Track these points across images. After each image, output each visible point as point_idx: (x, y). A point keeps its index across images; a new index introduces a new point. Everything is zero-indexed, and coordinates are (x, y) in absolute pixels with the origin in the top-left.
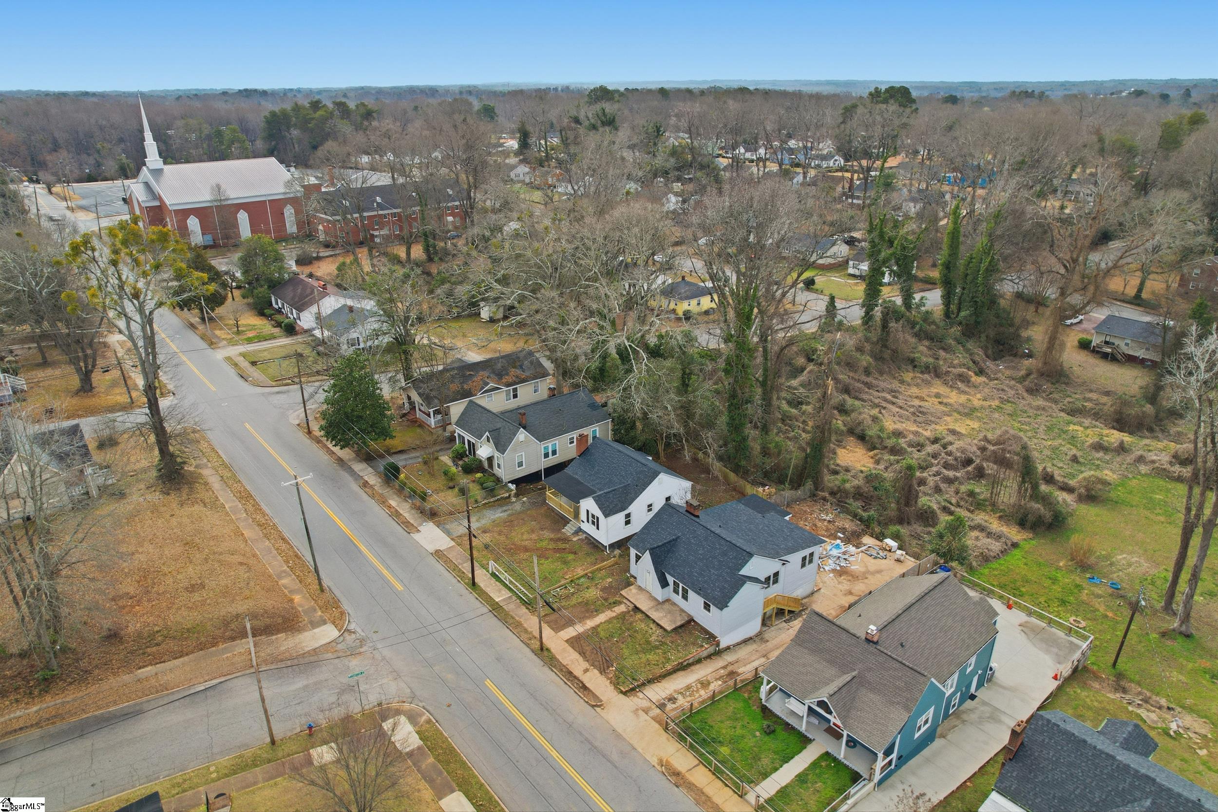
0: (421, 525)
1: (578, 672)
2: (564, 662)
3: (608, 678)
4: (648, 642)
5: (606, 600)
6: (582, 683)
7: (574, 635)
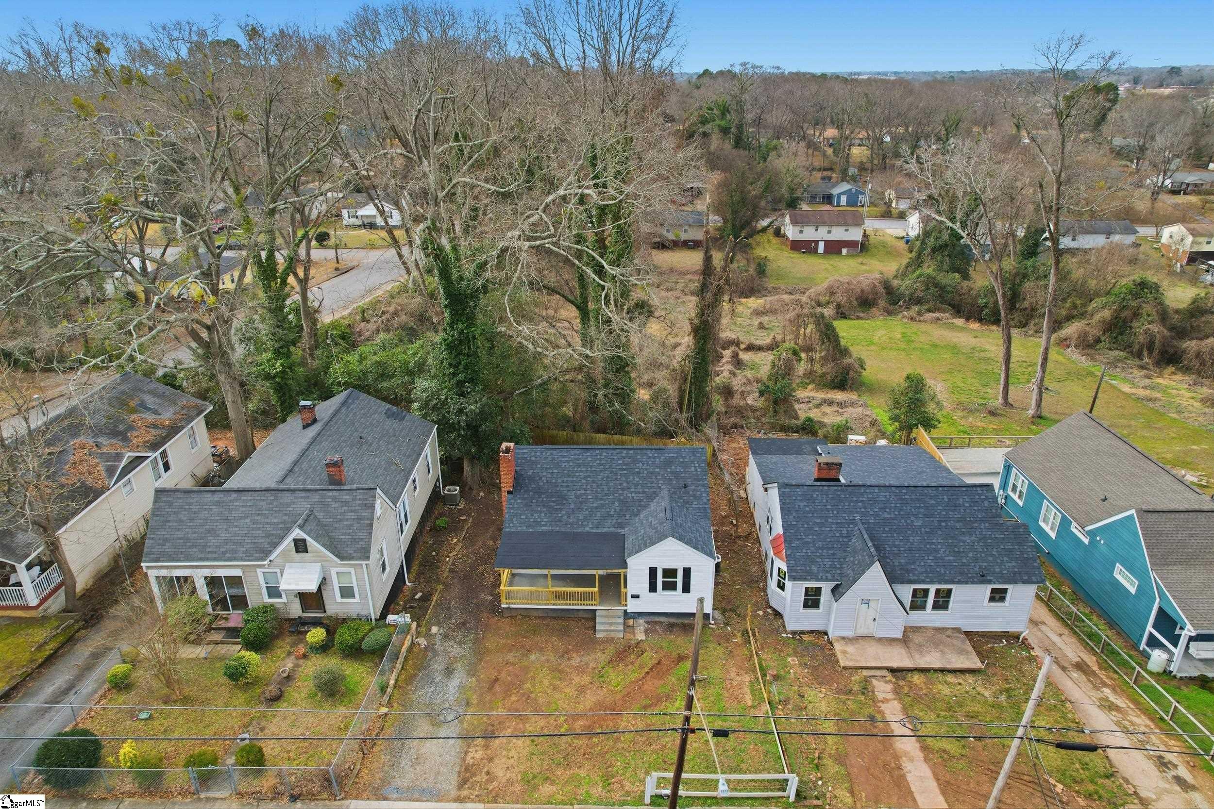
5: (849, 692)
7: (933, 784)
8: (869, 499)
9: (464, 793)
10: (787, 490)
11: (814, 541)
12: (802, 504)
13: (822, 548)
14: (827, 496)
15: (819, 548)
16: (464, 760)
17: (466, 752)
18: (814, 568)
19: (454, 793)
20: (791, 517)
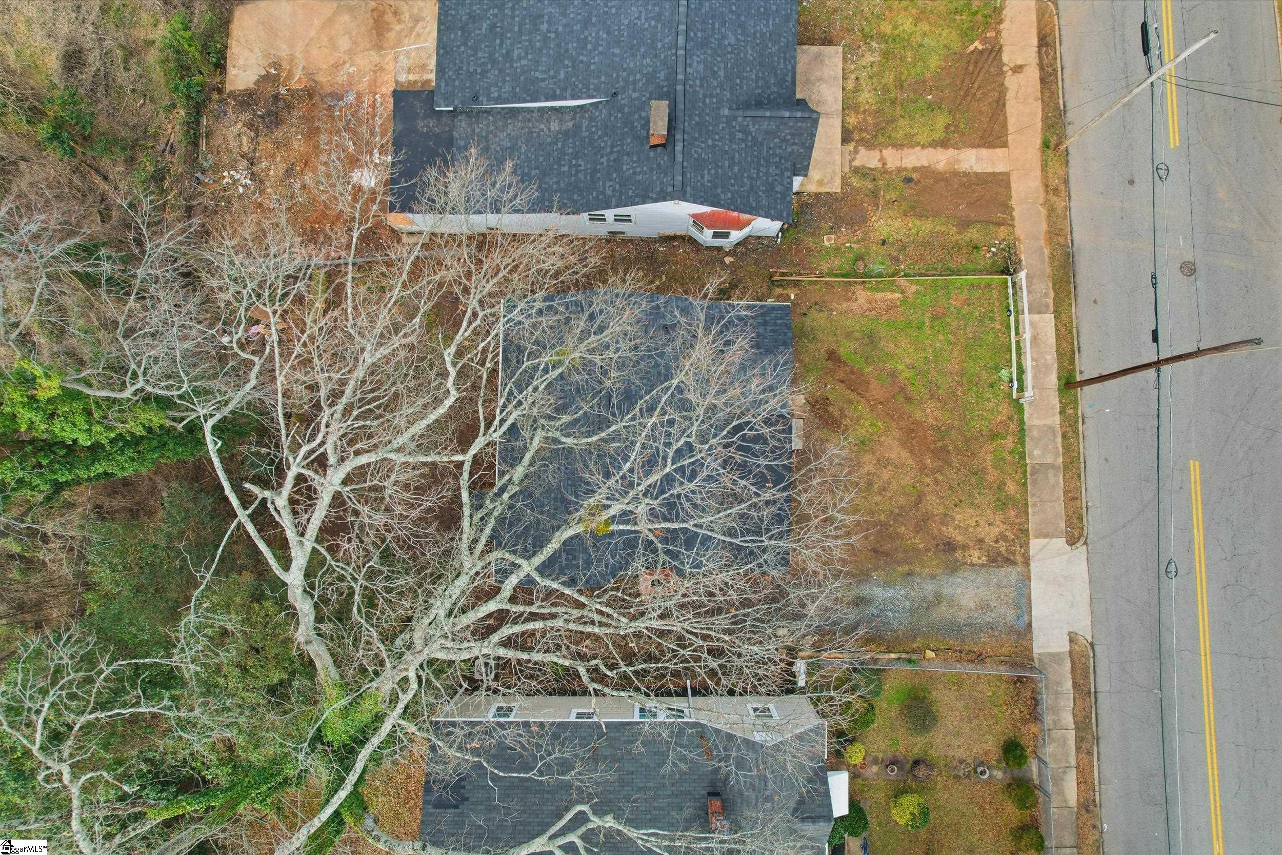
0: (1056, 657)
1: (1033, 74)
2: (1038, 107)
3: (999, 32)
4: (886, 54)
5: (875, 194)
6: (1039, 52)
7: (984, 152)
8: (702, 86)
9: (1019, 558)
10: (688, 189)
11: (750, 178)
12: (706, 177)
13: (758, 171)
14: (696, 139)
15: (758, 174)
16: (983, 565)
17: (972, 565)
18: (779, 188)
19: (1020, 568)
20: (722, 196)
